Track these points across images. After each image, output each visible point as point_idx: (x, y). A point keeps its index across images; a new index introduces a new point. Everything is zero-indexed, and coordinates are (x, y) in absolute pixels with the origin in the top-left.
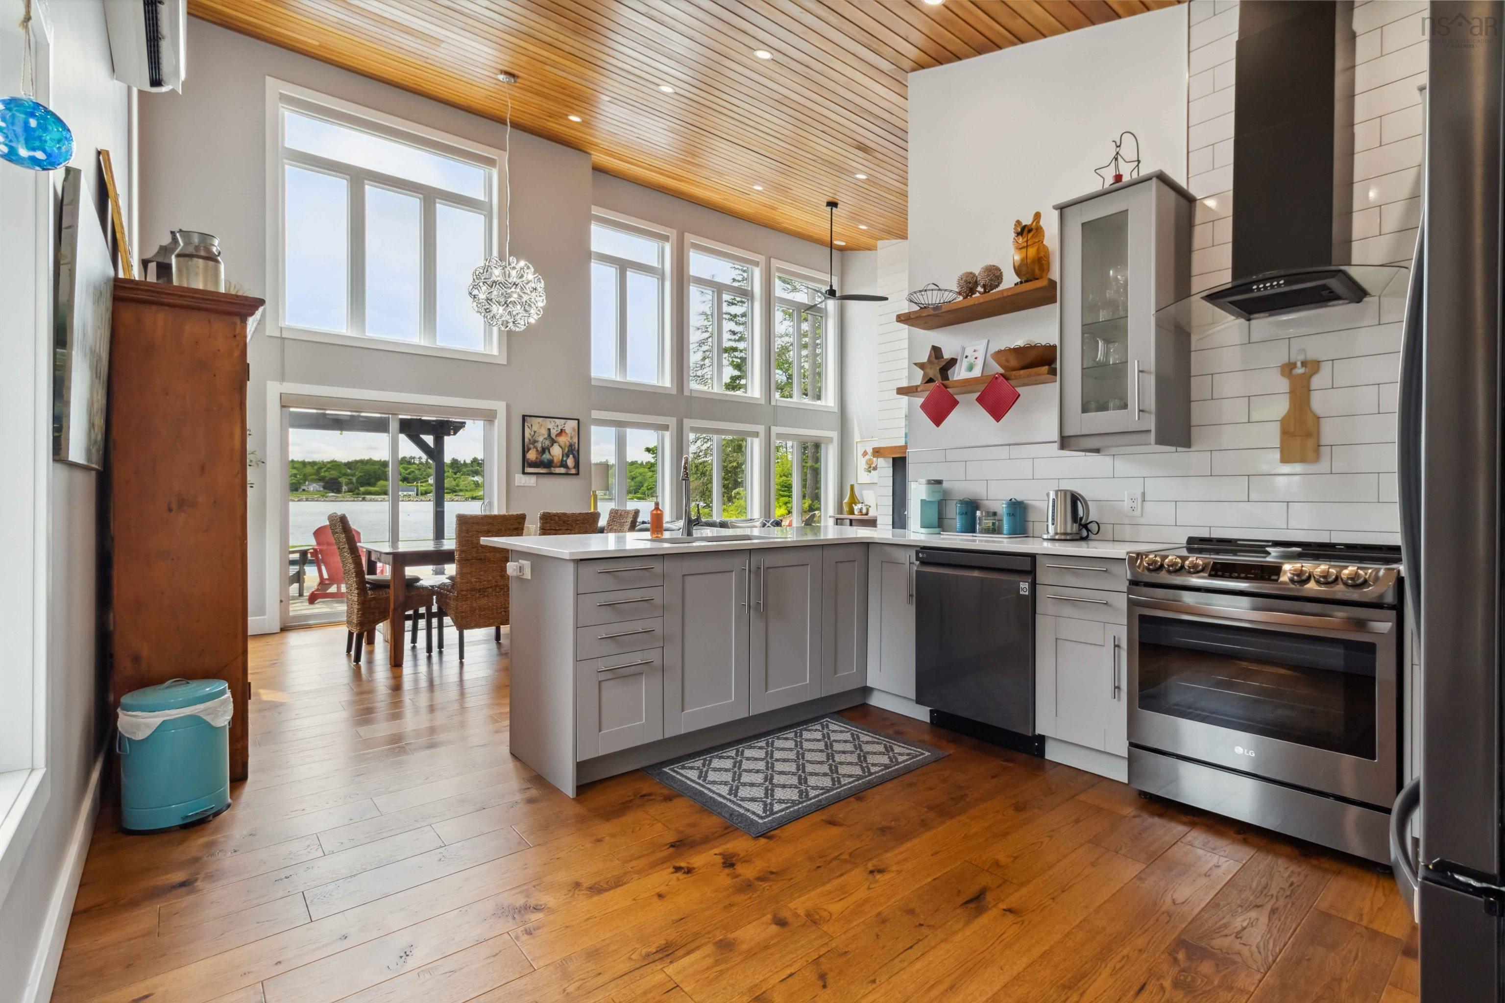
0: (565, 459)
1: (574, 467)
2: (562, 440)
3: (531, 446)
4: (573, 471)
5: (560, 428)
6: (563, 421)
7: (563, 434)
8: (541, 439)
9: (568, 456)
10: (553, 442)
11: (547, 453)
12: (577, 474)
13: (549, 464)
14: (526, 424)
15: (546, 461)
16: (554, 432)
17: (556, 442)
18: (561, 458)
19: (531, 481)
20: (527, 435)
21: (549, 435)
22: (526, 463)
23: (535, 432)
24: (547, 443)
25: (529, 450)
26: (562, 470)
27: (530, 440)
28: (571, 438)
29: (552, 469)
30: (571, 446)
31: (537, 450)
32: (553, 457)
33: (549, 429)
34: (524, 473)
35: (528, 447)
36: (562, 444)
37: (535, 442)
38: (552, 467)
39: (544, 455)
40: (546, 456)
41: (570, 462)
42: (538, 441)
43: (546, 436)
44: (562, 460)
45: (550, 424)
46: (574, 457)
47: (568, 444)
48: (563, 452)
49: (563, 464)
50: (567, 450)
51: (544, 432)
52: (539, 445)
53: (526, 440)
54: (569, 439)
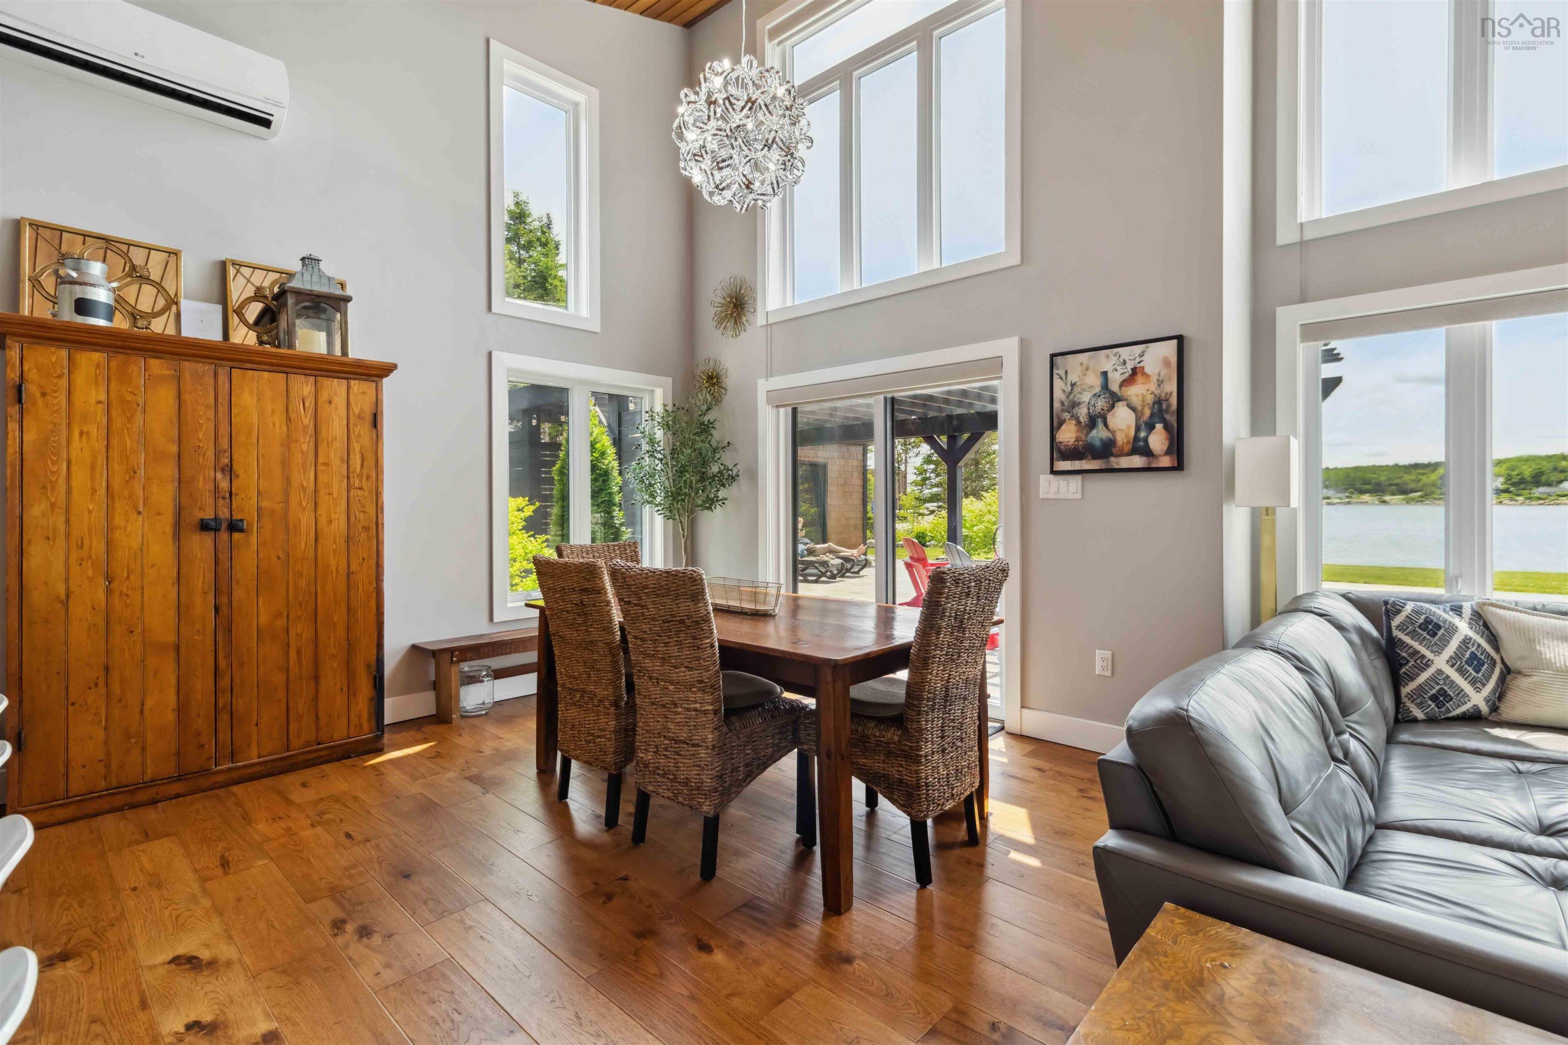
0: (1143, 435)
1: (1168, 452)
2: (1138, 392)
3: (1066, 415)
4: (1166, 462)
5: (1130, 366)
6: (1138, 349)
7: (1139, 378)
8: (1086, 397)
9: (1151, 427)
10: (1115, 399)
11: (1100, 425)
12: (1179, 466)
13: (1106, 450)
14: (1055, 371)
15: (1097, 443)
16: (1116, 379)
17: (1119, 400)
18: (1132, 433)
19: (1070, 487)
20: (1058, 394)
21: (1105, 386)
22: (1058, 452)
23: (1073, 385)
24: (1101, 404)
25: (1061, 423)
26: (1137, 461)
27: (1062, 403)
28: (1160, 383)
29: (1112, 459)
30: (1158, 402)
31: (1079, 422)
32: (1113, 433)
33: (1105, 374)
34: (1053, 472)
35: (1058, 417)
36: (1136, 402)
37: (1075, 404)
38: (1112, 455)
39: (1095, 431)
40: (1099, 434)
41: (1158, 440)
42: (1079, 404)
43: (1098, 389)
44: (1136, 438)
45: (1107, 362)
46: (1166, 428)
47: (1150, 399)
48: (1138, 419)
49: (1140, 448)
50: (1147, 412)
51: (1094, 381)
52: (1083, 412)
53: (1056, 405)
54: (1152, 387)
